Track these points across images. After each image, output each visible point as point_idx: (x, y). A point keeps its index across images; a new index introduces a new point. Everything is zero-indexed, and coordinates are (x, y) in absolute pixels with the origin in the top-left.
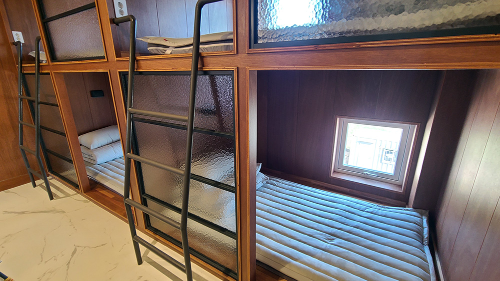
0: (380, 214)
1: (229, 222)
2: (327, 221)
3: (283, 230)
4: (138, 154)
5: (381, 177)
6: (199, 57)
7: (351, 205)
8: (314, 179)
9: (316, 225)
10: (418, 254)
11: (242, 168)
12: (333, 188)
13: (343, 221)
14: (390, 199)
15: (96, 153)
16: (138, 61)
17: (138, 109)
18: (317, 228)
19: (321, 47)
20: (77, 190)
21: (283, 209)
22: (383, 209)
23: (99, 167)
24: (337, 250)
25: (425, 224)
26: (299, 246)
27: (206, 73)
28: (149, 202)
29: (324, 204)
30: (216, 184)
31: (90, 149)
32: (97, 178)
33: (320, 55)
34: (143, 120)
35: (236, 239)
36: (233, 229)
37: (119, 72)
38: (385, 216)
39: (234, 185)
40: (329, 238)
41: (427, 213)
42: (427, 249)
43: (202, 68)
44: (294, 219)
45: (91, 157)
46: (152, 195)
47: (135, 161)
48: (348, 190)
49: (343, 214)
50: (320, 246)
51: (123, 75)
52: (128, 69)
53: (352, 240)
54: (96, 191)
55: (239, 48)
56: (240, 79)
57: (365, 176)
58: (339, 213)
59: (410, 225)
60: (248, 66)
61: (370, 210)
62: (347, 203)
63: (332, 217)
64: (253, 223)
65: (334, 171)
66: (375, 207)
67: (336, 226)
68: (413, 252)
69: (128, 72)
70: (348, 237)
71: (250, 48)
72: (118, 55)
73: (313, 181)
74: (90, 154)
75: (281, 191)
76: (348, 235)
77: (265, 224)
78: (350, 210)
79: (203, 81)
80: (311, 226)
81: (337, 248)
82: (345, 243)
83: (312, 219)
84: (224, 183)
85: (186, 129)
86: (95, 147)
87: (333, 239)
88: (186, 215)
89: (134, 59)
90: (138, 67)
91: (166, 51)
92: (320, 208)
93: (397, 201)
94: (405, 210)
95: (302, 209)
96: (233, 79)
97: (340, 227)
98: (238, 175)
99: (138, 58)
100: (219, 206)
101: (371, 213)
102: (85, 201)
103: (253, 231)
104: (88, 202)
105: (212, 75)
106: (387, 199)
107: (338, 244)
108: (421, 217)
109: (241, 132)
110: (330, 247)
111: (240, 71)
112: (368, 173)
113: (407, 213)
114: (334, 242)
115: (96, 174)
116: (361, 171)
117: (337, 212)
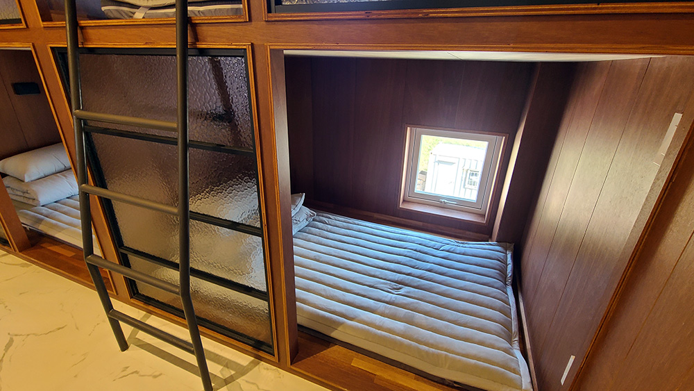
0: (458, 252)
1: (258, 280)
2: (392, 266)
3: (335, 282)
4: (104, 186)
5: (461, 205)
6: (187, 24)
7: (424, 244)
8: (377, 212)
9: (378, 272)
10: (499, 296)
11: (269, 200)
12: (403, 223)
13: (413, 264)
14: (471, 233)
15: (35, 188)
16: (82, 28)
17: (95, 112)
18: (380, 276)
19: (375, 14)
21: (336, 254)
22: (461, 245)
23: (44, 210)
24: (404, 301)
25: (509, 260)
26: (356, 300)
28: (133, 259)
29: (390, 244)
31: (23, 181)
32: (42, 228)
33: (374, 27)
34: (105, 131)
35: (268, 300)
36: (263, 288)
37: (51, 48)
38: (463, 254)
39: (259, 226)
40: (395, 287)
41: (512, 247)
42: (510, 290)
44: (350, 267)
45: (27, 195)
46: (136, 249)
47: (100, 198)
48: (420, 224)
49: (414, 256)
50: (383, 299)
51: (59, 54)
52: (66, 43)
53: (423, 287)
54: (42, 247)
55: (252, 11)
56: (257, 64)
57: (443, 205)
58: (408, 254)
59: (492, 263)
60: (268, 42)
61: (447, 247)
62: (418, 240)
63: (400, 260)
64: (291, 275)
65: (404, 201)
66: (453, 243)
67: (404, 271)
68: (494, 294)
69: (66, 48)
70: (419, 283)
71: (269, 11)
72: (46, 17)
73: (376, 216)
74: (25, 189)
75: (333, 231)
76: (419, 281)
77: (310, 276)
78: (422, 250)
80: (373, 273)
81: (404, 299)
82: (414, 291)
83: (374, 265)
84: (244, 222)
85: (176, 143)
86: (33, 178)
87: (400, 288)
88: (187, 271)
89: (75, 26)
90: (86, 40)
91: (134, 13)
92: (384, 250)
93: (478, 235)
94: (487, 244)
95: (361, 252)
96: (246, 61)
97: (409, 272)
98: (264, 211)
99: (83, 23)
100: (245, 256)
101: (448, 251)
103: (291, 286)
104: (28, 266)
105: (213, 56)
106: (467, 232)
107: (407, 294)
108: (505, 251)
109: (264, 147)
110: (396, 298)
111: (256, 49)
112: (446, 201)
113: (488, 248)
114: (401, 292)
115: (39, 221)
116: (437, 198)
117: (405, 253)
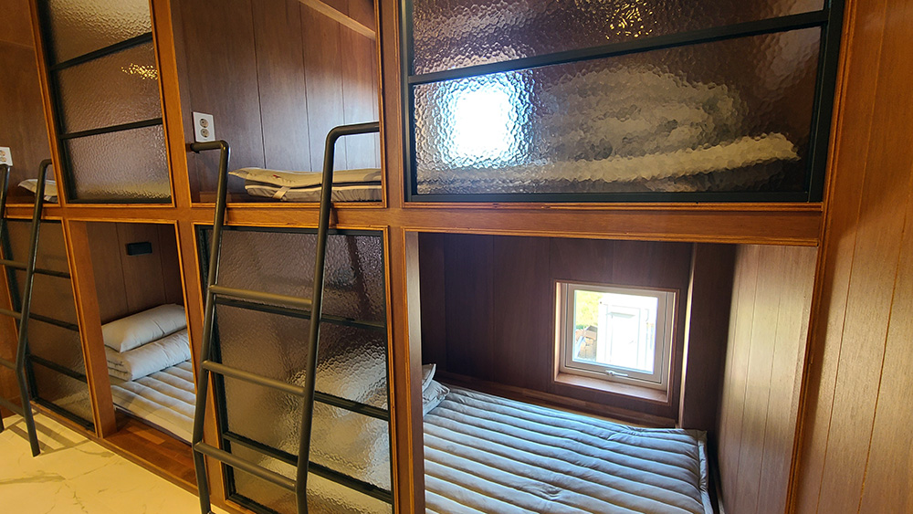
0: (632, 443)
1: (380, 474)
2: (546, 460)
3: (474, 482)
4: (219, 361)
5: (635, 378)
6: (329, 208)
7: (587, 430)
8: (526, 386)
9: (528, 469)
10: (689, 506)
12: (560, 402)
13: (573, 459)
14: (650, 416)
15: (130, 359)
16: (229, 209)
17: (228, 287)
18: (530, 475)
19: (502, 205)
20: (89, 432)
21: (474, 444)
22: (637, 433)
23: (136, 386)
24: (563, 510)
25: (702, 455)
26: (500, 507)
27: (341, 232)
28: (235, 445)
29: (543, 430)
30: (357, 407)
31: (118, 351)
32: (132, 408)
33: (502, 215)
34: (233, 303)
35: (392, 502)
36: (386, 485)
37: (195, 225)
38: (640, 446)
39: (386, 408)
40: (550, 490)
41: (705, 435)
42: (705, 497)
43: (333, 225)
44: (492, 462)
45: (119, 368)
46: (242, 434)
47: (213, 373)
48: (583, 403)
49: (574, 447)
50: (535, 506)
51: (202, 231)
52: (211, 221)
53: (587, 490)
54: (129, 432)
55: (390, 200)
56: (393, 244)
57: (610, 378)
58: (567, 445)
59: (679, 458)
60: (403, 225)
61: (617, 436)
62: (580, 426)
63: (556, 453)
64: (420, 471)
65: (560, 372)
66: (625, 430)
67: (562, 468)
68: (683, 503)
69: (213, 226)
70: (581, 485)
71: (406, 201)
72: (195, 199)
73: (525, 392)
74: (119, 360)
75: (470, 412)
76: (581, 482)
77: (442, 474)
78: (585, 439)
79: (337, 243)
80: (521, 471)
81: (562, 507)
82: (575, 496)
83: (522, 459)
84: (371, 404)
85: (309, 318)
86: (129, 348)
87: (557, 492)
88: (305, 465)
89: (223, 207)
90: (230, 219)
91: (276, 192)
92: (536, 439)
93: (662, 419)
94: (671, 432)
95: (505, 442)
96: (382, 242)
97: (568, 469)
98: (392, 391)
99: (231, 205)
100: (362, 446)
101: (619, 441)
102: (104, 455)
103: (421, 487)
104: (110, 455)
105: (351, 236)
106: (646, 415)
107: (566, 500)
108: (695, 442)
109: (396, 322)
110: (551, 505)
111: (393, 231)
112: (614, 373)
113: (672, 439)
114: (559, 496)
115: (130, 399)
116: (602, 369)
117: (564, 444)
